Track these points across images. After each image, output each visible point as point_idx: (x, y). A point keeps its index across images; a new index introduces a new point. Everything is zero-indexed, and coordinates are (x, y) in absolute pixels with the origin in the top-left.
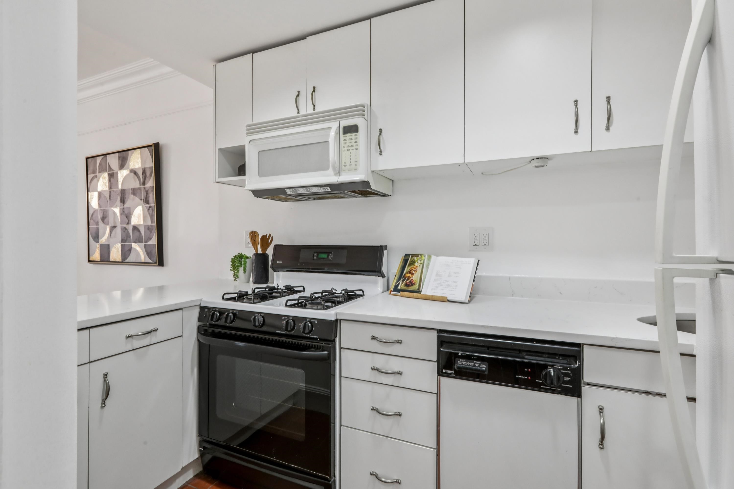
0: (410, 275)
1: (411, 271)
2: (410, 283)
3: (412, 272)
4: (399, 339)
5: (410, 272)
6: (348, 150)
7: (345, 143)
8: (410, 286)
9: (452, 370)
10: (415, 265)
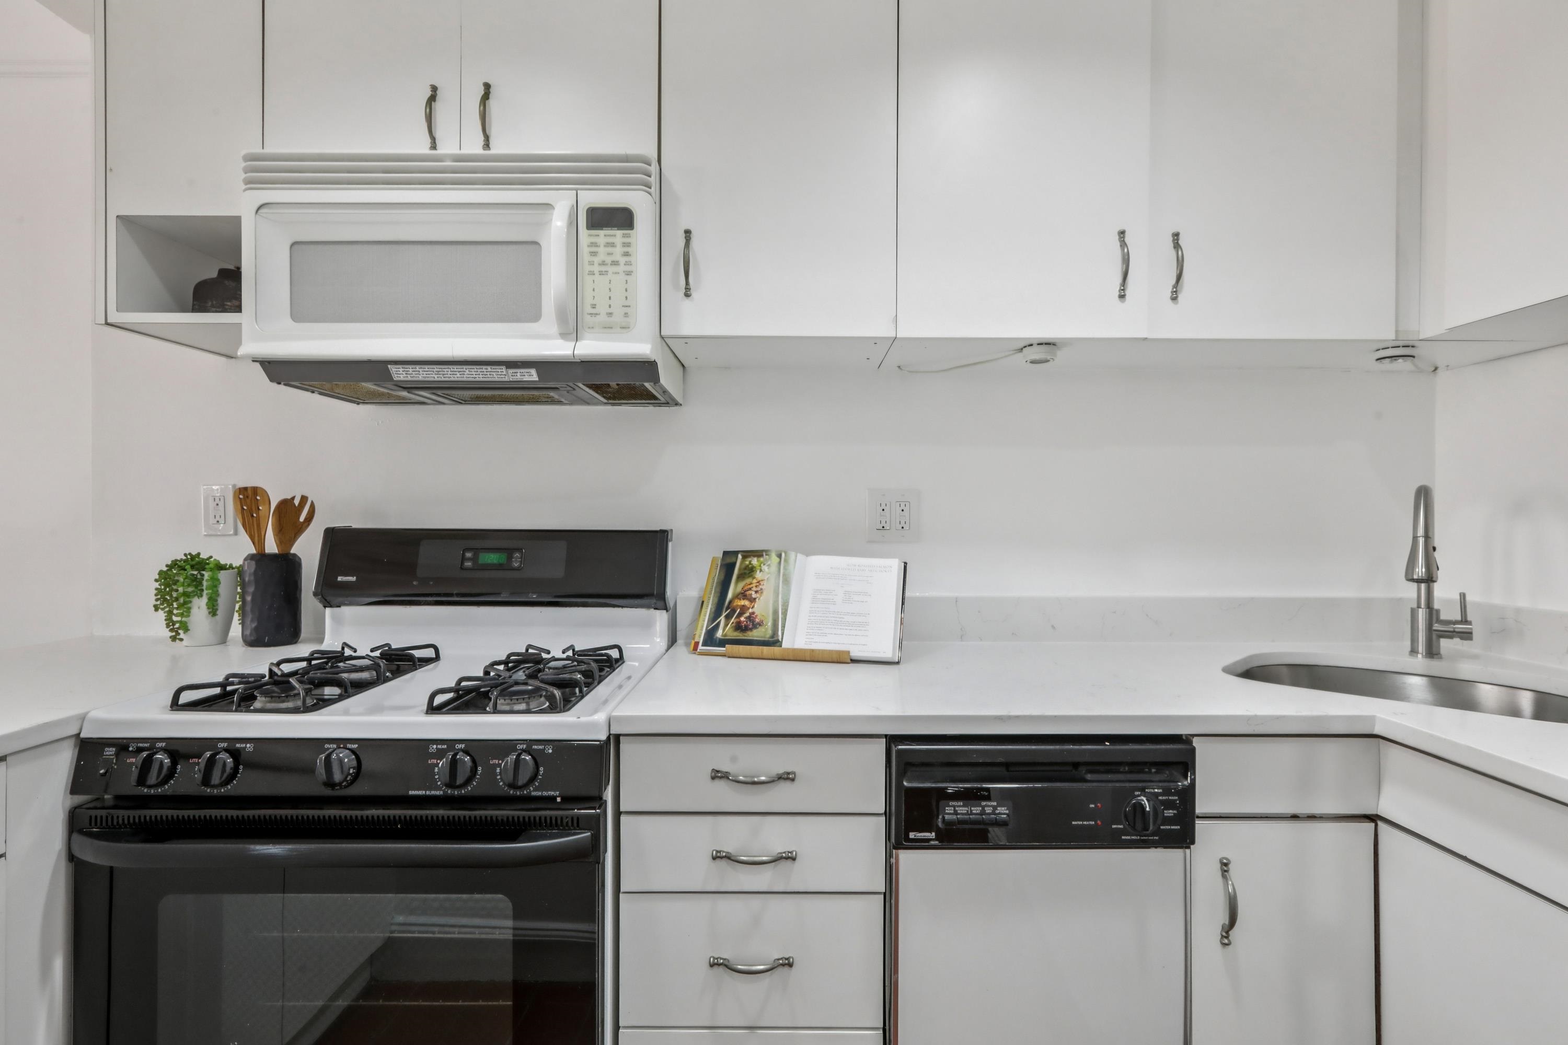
0: (746, 603)
1: (748, 593)
2: (750, 621)
3: (751, 594)
4: (789, 770)
5: (743, 595)
6: (601, 273)
7: (594, 254)
8: (751, 630)
9: (931, 832)
10: (754, 578)
